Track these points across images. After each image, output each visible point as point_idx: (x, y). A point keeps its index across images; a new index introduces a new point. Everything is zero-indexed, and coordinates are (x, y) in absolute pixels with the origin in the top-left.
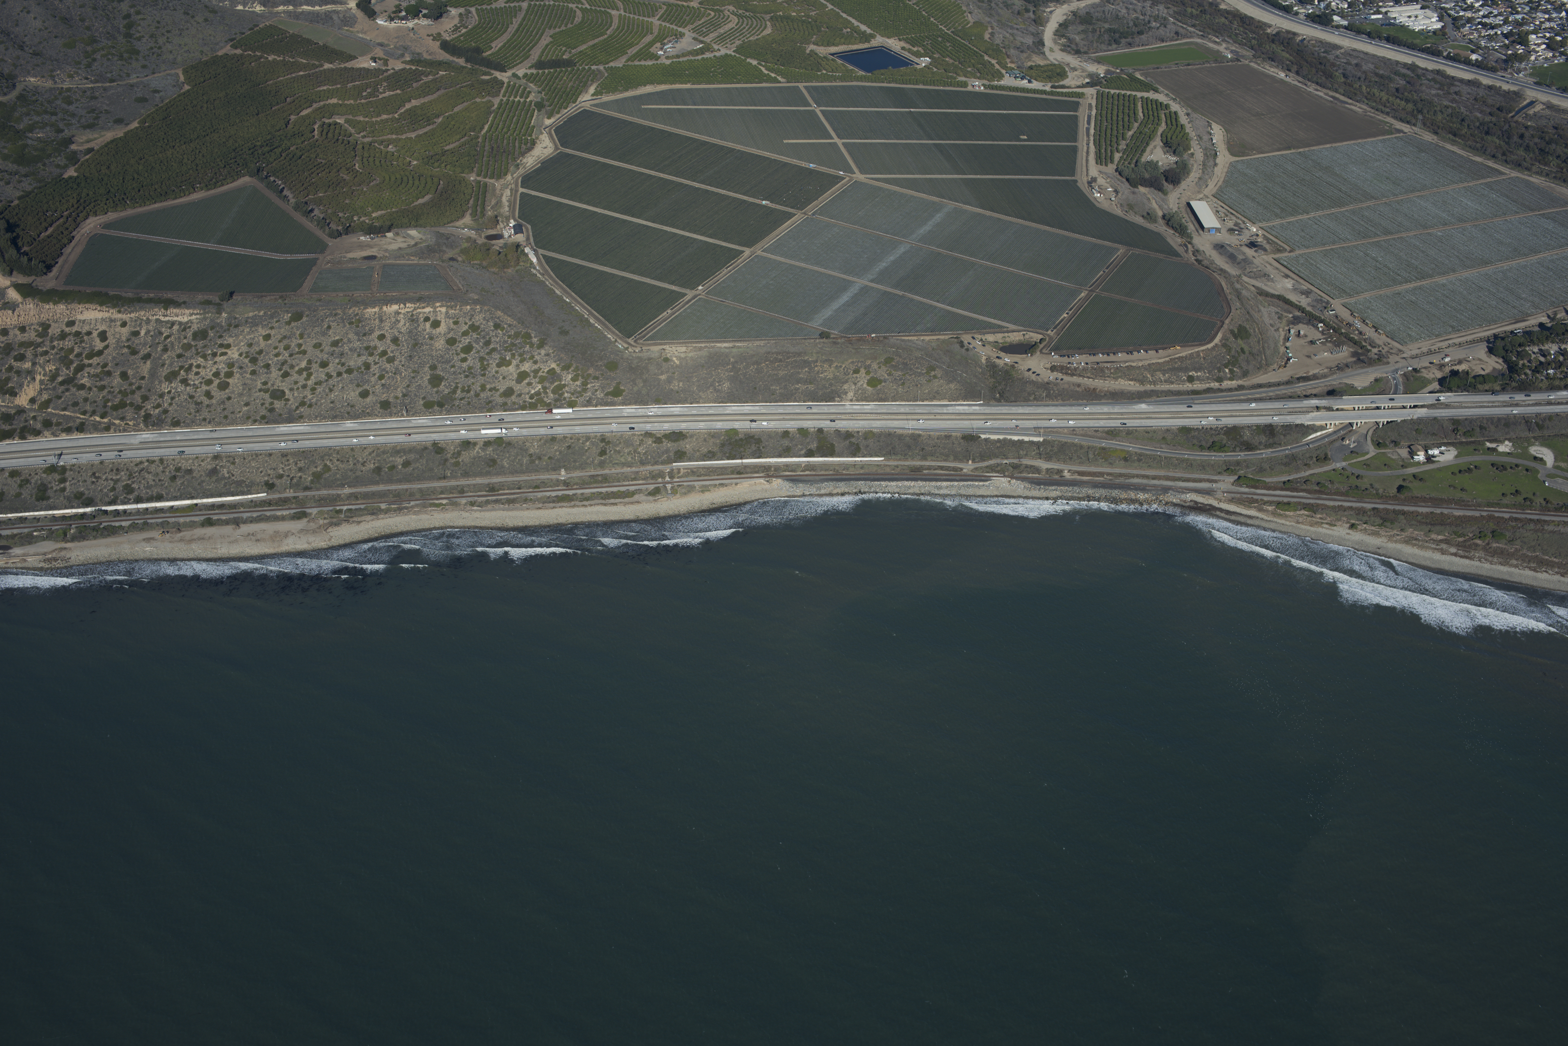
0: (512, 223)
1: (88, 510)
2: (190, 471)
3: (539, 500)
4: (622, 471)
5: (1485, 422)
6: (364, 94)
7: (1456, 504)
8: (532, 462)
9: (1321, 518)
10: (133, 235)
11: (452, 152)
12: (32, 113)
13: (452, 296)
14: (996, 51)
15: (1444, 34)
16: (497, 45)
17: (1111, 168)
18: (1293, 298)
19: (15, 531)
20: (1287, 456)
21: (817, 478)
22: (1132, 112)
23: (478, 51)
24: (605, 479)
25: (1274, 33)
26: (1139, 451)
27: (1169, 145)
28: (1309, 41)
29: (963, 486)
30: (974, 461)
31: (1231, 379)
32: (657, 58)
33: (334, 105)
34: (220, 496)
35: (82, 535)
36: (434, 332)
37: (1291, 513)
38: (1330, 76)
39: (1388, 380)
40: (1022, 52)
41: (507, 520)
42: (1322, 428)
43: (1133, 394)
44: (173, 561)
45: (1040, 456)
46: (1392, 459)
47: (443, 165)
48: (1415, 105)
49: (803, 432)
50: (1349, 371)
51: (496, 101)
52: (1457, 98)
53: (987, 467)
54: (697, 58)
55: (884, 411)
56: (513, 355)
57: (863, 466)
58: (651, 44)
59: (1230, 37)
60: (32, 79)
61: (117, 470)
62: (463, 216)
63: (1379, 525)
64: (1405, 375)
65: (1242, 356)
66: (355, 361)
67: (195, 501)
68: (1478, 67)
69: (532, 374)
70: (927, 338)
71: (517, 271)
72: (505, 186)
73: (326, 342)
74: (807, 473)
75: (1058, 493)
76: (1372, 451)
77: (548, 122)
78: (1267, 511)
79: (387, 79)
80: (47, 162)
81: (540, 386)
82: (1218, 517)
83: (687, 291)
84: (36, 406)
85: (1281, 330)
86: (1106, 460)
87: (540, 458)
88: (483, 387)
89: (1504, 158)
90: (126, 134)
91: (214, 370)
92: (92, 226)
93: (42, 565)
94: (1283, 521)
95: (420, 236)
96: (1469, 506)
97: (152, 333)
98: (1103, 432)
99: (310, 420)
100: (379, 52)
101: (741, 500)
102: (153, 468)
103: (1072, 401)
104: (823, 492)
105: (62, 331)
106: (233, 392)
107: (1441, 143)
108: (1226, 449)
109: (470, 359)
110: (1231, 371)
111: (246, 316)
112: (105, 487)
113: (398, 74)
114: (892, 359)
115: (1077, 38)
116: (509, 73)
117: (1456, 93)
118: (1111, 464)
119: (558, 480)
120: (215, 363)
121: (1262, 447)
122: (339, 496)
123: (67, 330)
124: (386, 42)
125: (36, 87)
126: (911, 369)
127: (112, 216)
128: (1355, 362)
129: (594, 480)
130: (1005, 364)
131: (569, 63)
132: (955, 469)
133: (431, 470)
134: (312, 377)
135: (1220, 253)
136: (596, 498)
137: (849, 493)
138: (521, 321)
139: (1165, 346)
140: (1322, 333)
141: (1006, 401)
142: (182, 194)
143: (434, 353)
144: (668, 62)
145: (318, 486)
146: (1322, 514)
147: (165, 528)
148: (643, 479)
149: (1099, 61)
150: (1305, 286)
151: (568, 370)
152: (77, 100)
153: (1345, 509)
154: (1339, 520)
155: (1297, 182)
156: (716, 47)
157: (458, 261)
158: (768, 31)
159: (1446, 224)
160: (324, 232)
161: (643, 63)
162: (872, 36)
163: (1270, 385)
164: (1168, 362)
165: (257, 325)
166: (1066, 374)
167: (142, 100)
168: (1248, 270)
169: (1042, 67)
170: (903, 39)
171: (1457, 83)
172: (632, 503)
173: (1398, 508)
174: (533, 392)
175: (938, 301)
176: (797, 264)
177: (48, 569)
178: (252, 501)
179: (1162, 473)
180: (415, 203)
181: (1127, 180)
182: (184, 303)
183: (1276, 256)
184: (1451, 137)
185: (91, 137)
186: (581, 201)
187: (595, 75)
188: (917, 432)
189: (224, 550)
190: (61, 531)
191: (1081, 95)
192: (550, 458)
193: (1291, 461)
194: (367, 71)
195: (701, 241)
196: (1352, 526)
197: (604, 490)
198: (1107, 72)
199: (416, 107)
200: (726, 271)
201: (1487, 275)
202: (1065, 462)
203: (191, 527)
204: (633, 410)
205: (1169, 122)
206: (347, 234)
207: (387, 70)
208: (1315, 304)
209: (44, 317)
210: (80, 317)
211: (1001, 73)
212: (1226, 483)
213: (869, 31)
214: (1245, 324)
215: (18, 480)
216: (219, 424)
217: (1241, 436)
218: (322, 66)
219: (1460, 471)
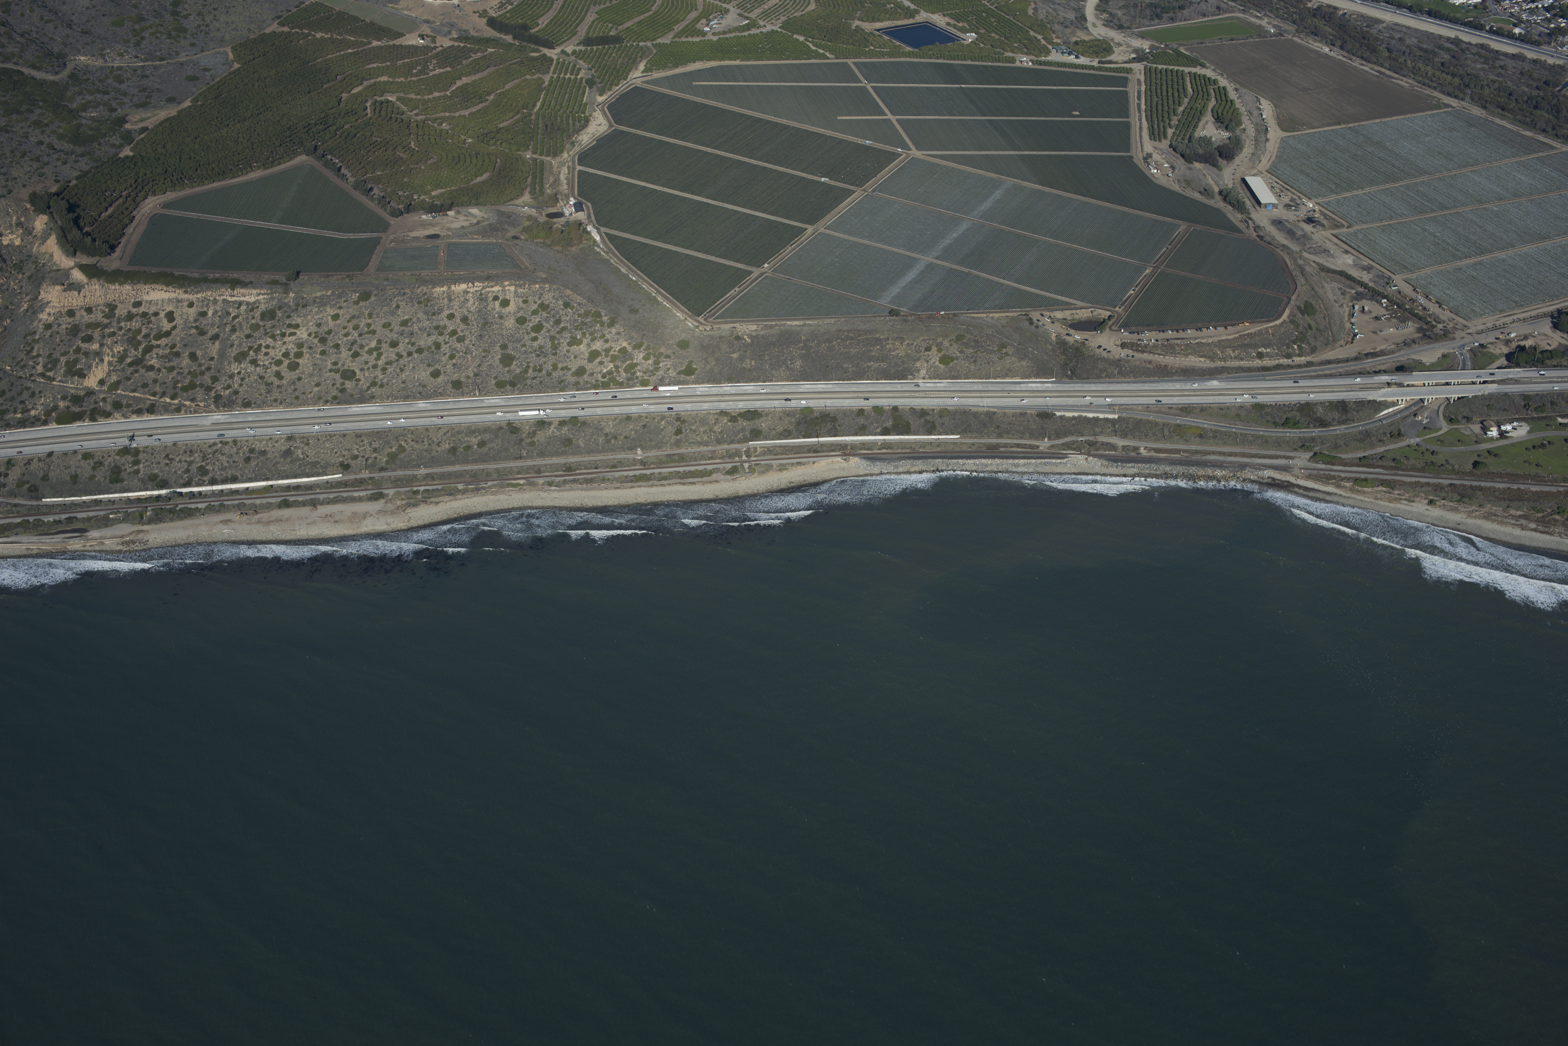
0: (572, 201)
1: (163, 492)
2: (264, 453)
3: (616, 480)
4: (699, 450)
5: (1555, 397)
6: (415, 71)
7: (1532, 479)
8: (608, 441)
9: (1399, 494)
10: (193, 215)
11: (507, 129)
12: (85, 92)
13: (520, 275)
14: (1041, 26)
15: (1485, 8)
16: (543, 22)
17: (1165, 144)
18: (1355, 273)
19: (91, 514)
20: (1360, 432)
21: (894, 456)
22: (1181, 87)
23: (525, 27)
24: (682, 459)
25: (1315, 7)
26: (1214, 428)
27: (1219, 120)
28: (1350, 16)
29: (1041, 463)
30: (1049, 439)
31: (1300, 355)
32: (704, 34)
33: (385, 83)
34: (295, 477)
35: (159, 517)
36: (503, 311)
37: (1369, 490)
38: (1374, 51)
39: (1455, 356)
40: (1066, 27)
41: (586, 500)
42: (1394, 404)
43: (1204, 370)
44: (251, 543)
45: (1115, 433)
46: (1465, 435)
47: (499, 143)
48: (1461, 79)
49: (878, 410)
50: (1416, 347)
51: (547, 78)
52: (1503, 72)
53: (1063, 444)
54: (743, 34)
55: (958, 389)
56: (584, 334)
57: (939, 444)
58: (697, 20)
59: (1271, 11)
60: (82, 58)
61: (191, 451)
62: (522, 194)
63: (1457, 501)
64: (1471, 350)
65: (1310, 333)
66: (426, 341)
67: (270, 483)
68: (1521, 40)
69: (603, 353)
70: (996, 315)
71: (581, 249)
72: (561, 164)
73: (395, 322)
74: (884, 451)
75: (1136, 471)
76: (1445, 427)
77: (600, 99)
78: (1345, 487)
79: (436, 56)
80: (102, 141)
81: (612, 365)
82: (1296, 494)
83: (753, 269)
84: (105, 388)
85: (1345, 306)
86: (1182, 437)
87: (615, 438)
88: (555, 367)
89: (1555, 132)
90: (179, 113)
91: (284, 350)
92: (151, 205)
93: (120, 547)
94: (1361, 498)
95: (482, 214)
96: (1545, 481)
97: (220, 314)
98: (1177, 409)
99: (382, 400)
100: (426, 29)
101: (819, 479)
102: (226, 450)
103: (1144, 378)
104: (900, 470)
105: (129, 312)
106: (303, 372)
107: (1490, 118)
108: (1300, 425)
109: (540, 338)
110: (1300, 347)
111: (314, 295)
112: (179, 469)
113: (446, 52)
114: (963, 337)
115: (1120, 13)
116: (558, 50)
117: (1501, 67)
118: (1186, 440)
119: (634, 460)
120: (284, 343)
121: (1335, 423)
122: (415, 476)
123: (134, 310)
124: (432, 19)
125: (87, 66)
126: (982, 347)
127: (171, 196)
128: (1421, 338)
129: (671, 459)
130: (1076, 341)
131: (617, 40)
132: (1031, 447)
133: (507, 450)
134: (383, 357)
135: (1279, 229)
136: (674, 478)
137: (926, 471)
138: (590, 300)
139: (1233, 322)
140: (1386, 308)
141: (1078, 378)
142: (240, 174)
143: (504, 332)
144: (715, 38)
145: (393, 466)
146: (1400, 490)
147: (243, 509)
148: (720, 458)
149: (1142, 36)
150: (1366, 262)
151: (639, 348)
152: (128, 79)
153: (1422, 485)
154: (1417, 496)
155: (1350, 157)
156: (762, 23)
157: (521, 239)
158: (812, 7)
159: (1501, 199)
160: (385, 210)
161: (690, 39)
162: (916, 12)
163: (1338, 361)
164: (1238, 338)
165: (325, 305)
166: (1137, 350)
167: (193, 79)
168: (1308, 246)
169: (1087, 42)
170: (948, 15)
171: (1501, 57)
172: (710, 482)
173: (1475, 483)
174: (605, 371)
175: (1004, 278)
176: (861, 241)
177: (126, 551)
178: (328, 482)
179: (1238, 450)
180: (474, 182)
181: (1182, 156)
182: (251, 283)
183: (1334, 232)
184: (1500, 111)
185: (144, 116)
186: (639, 179)
187: (643, 53)
188: (992, 410)
189: (303, 532)
190: (137, 514)
191: (1129, 71)
192: (626, 437)
193: (1365, 437)
194: (416, 48)
195: (763, 218)
196: (1431, 502)
197: (681, 469)
198: (1152, 47)
199: (467, 84)
200: (790, 248)
201: (1546, 249)
202: (1140, 439)
203: (268, 508)
204: (707, 389)
205: (1218, 98)
206: (408, 213)
207: (436, 48)
208: (1377, 279)
209: (110, 298)
210: (146, 298)
211: (1047, 48)
212: (1302, 459)
213: (913, 7)
214: (1311, 300)
215: (91, 462)
216: (290, 405)
217: (1314, 412)
218: (370, 43)
219: (1534, 447)
